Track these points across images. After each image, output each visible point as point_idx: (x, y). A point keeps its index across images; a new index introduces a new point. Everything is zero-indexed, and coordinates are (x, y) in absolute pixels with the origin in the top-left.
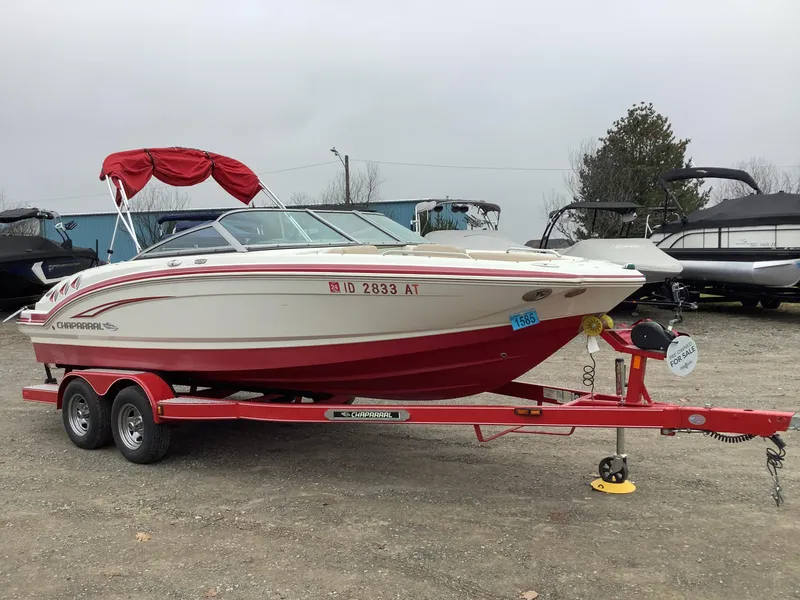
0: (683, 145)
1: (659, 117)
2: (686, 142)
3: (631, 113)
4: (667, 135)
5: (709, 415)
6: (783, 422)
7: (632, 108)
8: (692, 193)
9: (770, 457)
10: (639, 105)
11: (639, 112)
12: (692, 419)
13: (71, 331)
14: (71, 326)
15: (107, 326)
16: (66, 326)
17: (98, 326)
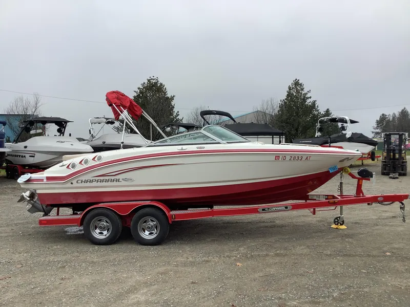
0: (172, 98)
1: (161, 84)
2: (173, 97)
3: (149, 80)
4: (165, 93)
5: (384, 197)
6: (406, 197)
7: (149, 78)
8: (177, 120)
9: (401, 208)
10: (152, 78)
11: (152, 81)
12: (379, 199)
13: (88, 184)
14: (91, 181)
15: (125, 180)
16: (86, 181)
17: (118, 180)
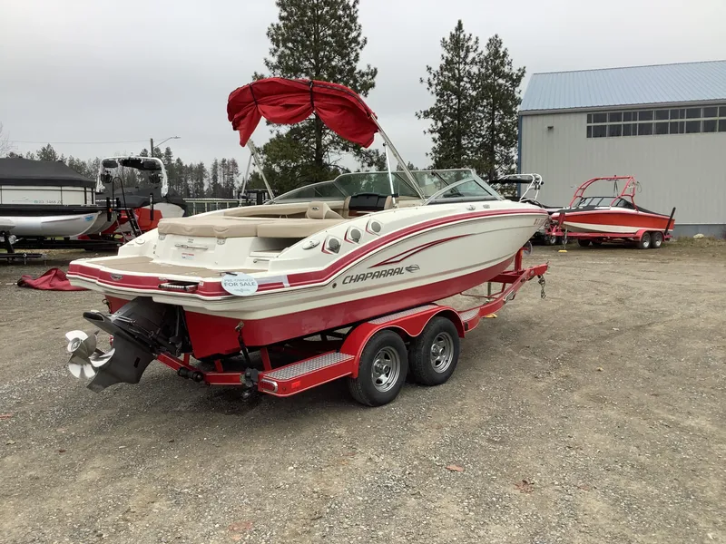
13: (360, 284)
14: (364, 277)
15: (409, 269)
16: (358, 279)
17: (400, 271)
